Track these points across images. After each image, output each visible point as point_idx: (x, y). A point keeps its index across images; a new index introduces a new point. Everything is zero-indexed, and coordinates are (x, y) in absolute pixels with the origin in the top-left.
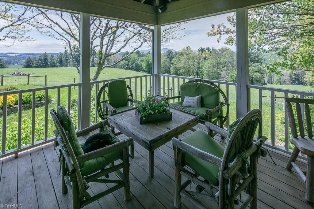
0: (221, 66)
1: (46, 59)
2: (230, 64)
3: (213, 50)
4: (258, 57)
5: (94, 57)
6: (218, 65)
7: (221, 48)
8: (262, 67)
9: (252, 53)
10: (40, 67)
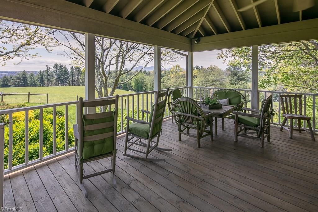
0: (210, 84)
1: (25, 78)
2: (218, 82)
3: (202, 69)
4: (244, 75)
5: (78, 76)
6: (206, 84)
7: (209, 67)
8: (247, 85)
9: (239, 72)
10: (19, 87)
